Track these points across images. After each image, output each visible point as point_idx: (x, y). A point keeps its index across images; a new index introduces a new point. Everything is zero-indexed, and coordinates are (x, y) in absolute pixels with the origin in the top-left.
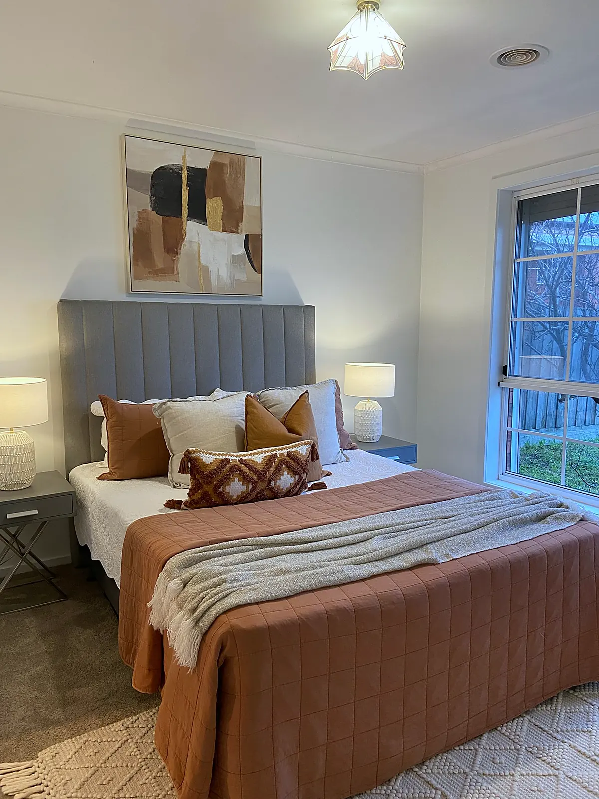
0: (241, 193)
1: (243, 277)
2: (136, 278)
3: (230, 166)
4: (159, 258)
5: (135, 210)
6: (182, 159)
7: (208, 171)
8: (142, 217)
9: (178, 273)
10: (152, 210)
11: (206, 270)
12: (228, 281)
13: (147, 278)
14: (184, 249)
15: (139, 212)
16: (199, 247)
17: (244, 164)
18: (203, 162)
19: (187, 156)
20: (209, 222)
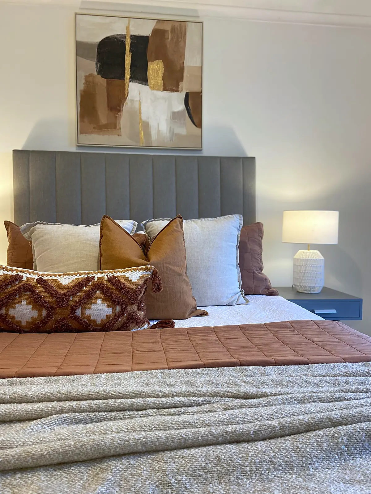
0: (182, 55)
1: (183, 131)
2: (82, 133)
3: (172, 32)
4: (103, 116)
5: (82, 74)
6: (126, 29)
7: (150, 38)
8: (89, 80)
9: (120, 128)
10: (98, 74)
11: (146, 126)
12: (168, 135)
13: (92, 133)
14: (127, 107)
15: (86, 76)
16: (140, 104)
17: (185, 29)
18: (145, 30)
19: (130, 26)
20: (151, 83)
